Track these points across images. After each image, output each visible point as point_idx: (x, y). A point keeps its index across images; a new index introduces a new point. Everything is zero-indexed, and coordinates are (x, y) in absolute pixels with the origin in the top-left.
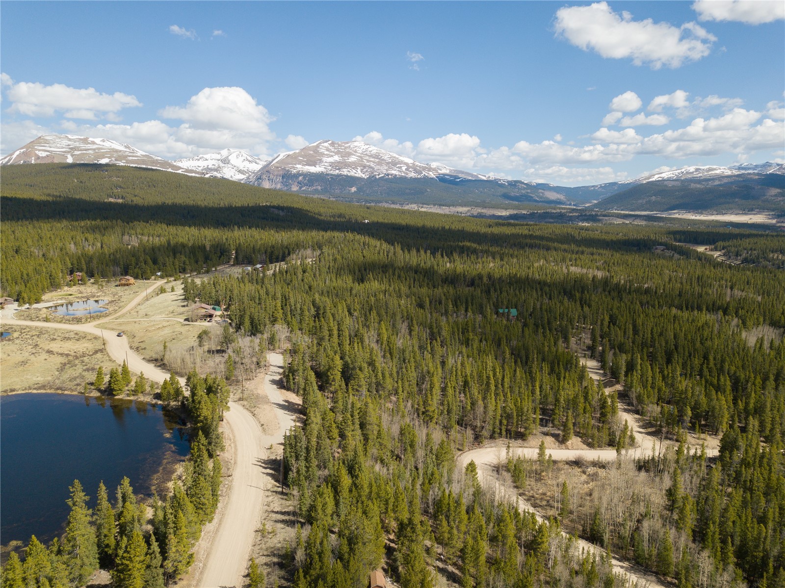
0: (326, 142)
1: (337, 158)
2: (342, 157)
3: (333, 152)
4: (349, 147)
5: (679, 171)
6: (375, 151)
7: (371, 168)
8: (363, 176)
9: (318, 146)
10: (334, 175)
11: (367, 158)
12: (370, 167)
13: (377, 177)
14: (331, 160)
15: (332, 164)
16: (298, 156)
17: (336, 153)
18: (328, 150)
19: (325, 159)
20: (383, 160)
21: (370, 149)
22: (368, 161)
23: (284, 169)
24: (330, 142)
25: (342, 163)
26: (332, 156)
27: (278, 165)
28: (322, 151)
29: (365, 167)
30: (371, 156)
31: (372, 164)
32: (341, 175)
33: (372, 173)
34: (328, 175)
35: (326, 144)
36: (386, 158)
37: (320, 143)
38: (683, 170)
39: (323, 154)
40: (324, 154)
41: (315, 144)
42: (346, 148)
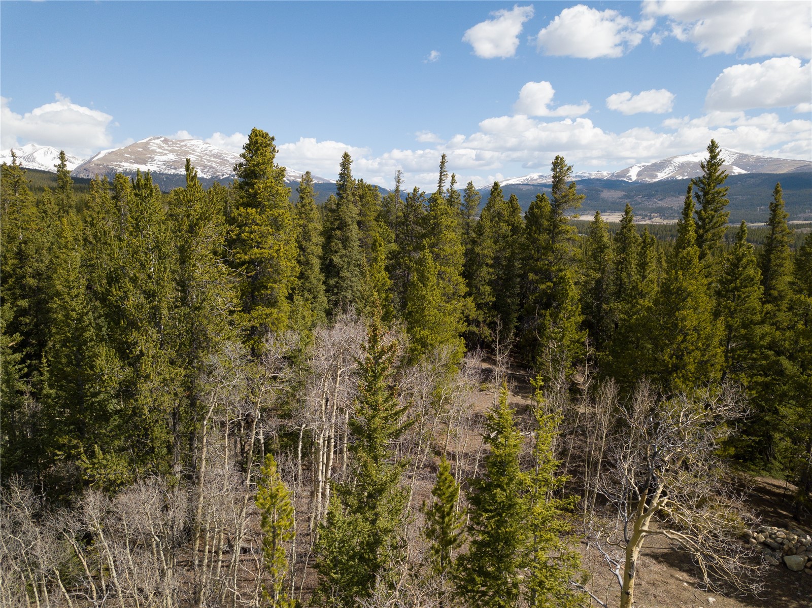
0: (158, 138)
1: (171, 157)
2: (177, 155)
3: (167, 150)
4: (186, 145)
5: (524, 178)
6: (216, 151)
7: (213, 168)
8: (205, 176)
9: (148, 143)
10: (170, 175)
11: (208, 157)
12: (211, 167)
13: (221, 178)
14: (165, 158)
15: (165, 163)
16: (124, 153)
17: (171, 151)
18: (160, 147)
19: (157, 157)
20: (226, 160)
21: (210, 149)
22: (209, 161)
23: (107, 167)
24: (162, 139)
25: (178, 162)
26: (166, 154)
27: (99, 162)
28: (152, 148)
29: (205, 167)
30: (212, 156)
31: (213, 165)
32: (177, 175)
33: (215, 173)
34: (162, 174)
35: (158, 141)
36: (229, 158)
37: (151, 140)
38: (528, 177)
39: (154, 152)
40: (156, 152)
41: (144, 141)
42: (181, 146)
